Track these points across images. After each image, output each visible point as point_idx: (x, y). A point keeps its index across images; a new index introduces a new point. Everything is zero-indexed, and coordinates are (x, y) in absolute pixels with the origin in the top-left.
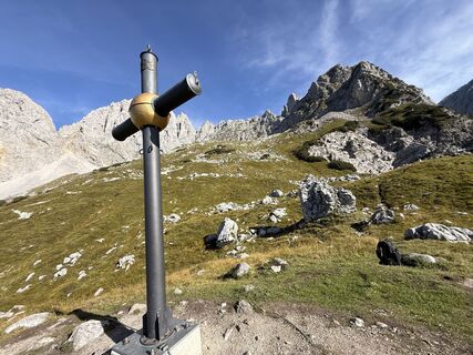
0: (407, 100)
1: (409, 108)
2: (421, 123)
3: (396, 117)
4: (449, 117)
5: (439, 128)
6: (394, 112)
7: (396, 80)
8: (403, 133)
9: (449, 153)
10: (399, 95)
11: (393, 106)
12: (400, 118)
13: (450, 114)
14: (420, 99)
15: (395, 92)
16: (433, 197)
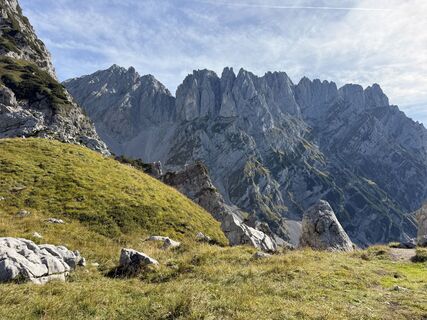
0: (31, 56)
1: (30, 68)
2: (39, 96)
3: (10, 73)
4: (67, 103)
5: (54, 110)
6: (10, 65)
7: (25, 21)
8: (13, 100)
9: (59, 138)
10: (23, 43)
11: (10, 54)
12: (16, 77)
13: (69, 99)
14: (45, 64)
15: (19, 36)
16: (26, 195)
